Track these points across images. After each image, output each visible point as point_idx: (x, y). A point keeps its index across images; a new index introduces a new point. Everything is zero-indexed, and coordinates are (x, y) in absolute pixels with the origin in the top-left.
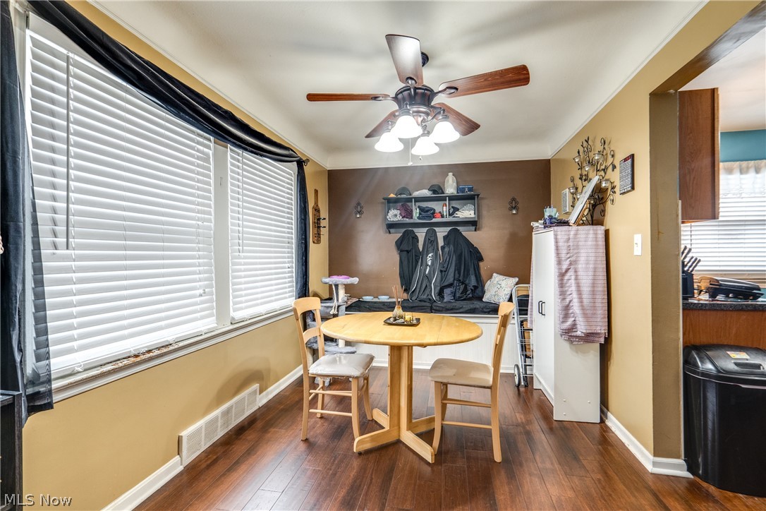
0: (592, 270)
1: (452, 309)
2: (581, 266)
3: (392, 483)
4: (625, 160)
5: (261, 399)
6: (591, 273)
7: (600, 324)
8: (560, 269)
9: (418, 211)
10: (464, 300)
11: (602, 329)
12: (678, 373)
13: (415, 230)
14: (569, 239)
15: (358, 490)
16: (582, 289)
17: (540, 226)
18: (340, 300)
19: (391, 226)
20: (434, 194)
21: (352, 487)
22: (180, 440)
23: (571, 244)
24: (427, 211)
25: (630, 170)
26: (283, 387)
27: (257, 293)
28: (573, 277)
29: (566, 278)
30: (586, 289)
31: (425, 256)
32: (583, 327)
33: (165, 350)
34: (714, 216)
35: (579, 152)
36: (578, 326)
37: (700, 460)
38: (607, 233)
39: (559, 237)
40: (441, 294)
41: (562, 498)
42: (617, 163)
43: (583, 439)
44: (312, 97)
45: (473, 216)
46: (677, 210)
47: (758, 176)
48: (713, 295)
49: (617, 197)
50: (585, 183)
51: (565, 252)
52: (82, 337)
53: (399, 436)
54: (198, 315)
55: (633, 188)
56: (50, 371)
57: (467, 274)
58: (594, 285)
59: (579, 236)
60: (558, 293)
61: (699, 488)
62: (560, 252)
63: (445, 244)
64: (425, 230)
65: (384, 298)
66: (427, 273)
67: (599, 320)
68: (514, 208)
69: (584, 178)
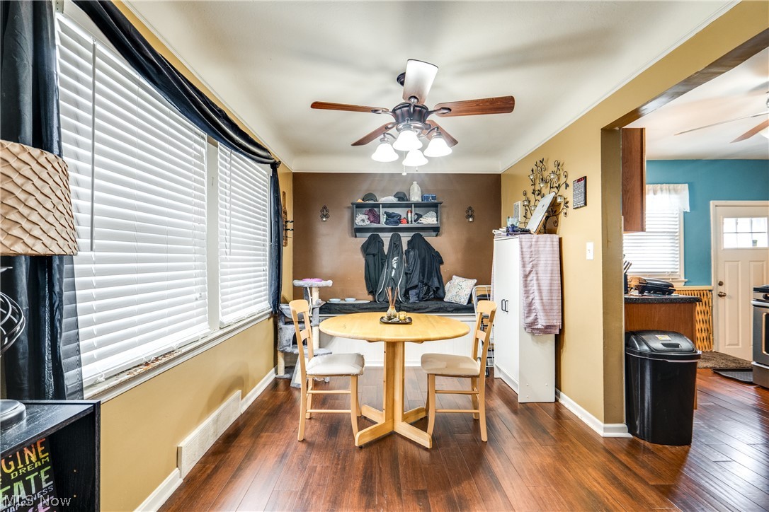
0: (549, 272)
1: (418, 309)
2: (541, 269)
3: (401, 469)
4: (579, 180)
5: (242, 406)
6: (549, 275)
7: (556, 317)
8: (524, 271)
9: (385, 216)
10: (426, 300)
11: (558, 323)
12: (621, 355)
13: (381, 234)
14: (531, 245)
15: (371, 479)
16: (542, 288)
17: (502, 233)
18: (314, 303)
19: (359, 230)
20: (399, 200)
21: (364, 477)
22: (178, 452)
23: (533, 249)
24: (393, 217)
25: (583, 190)
26: (259, 393)
27: (239, 297)
28: (535, 278)
29: (529, 279)
30: (545, 288)
31: (390, 259)
32: (543, 321)
33: (169, 356)
34: (643, 230)
35: (532, 171)
36: (539, 320)
37: (637, 423)
38: (560, 240)
39: (523, 243)
40: (406, 295)
41: (544, 464)
42: (570, 182)
43: (546, 416)
44: (316, 105)
45: (435, 222)
46: (621, 224)
48: (641, 292)
49: (570, 210)
50: (539, 197)
51: (528, 256)
52: (101, 345)
53: (393, 428)
54: (194, 320)
55: (585, 204)
56: (82, 380)
57: (430, 277)
58: (551, 285)
59: (539, 243)
60: (523, 292)
61: (638, 444)
62: (524, 256)
63: (409, 248)
64: (390, 234)
65: (350, 301)
66: (393, 275)
67: (555, 314)
68: (471, 216)
69: (537, 192)
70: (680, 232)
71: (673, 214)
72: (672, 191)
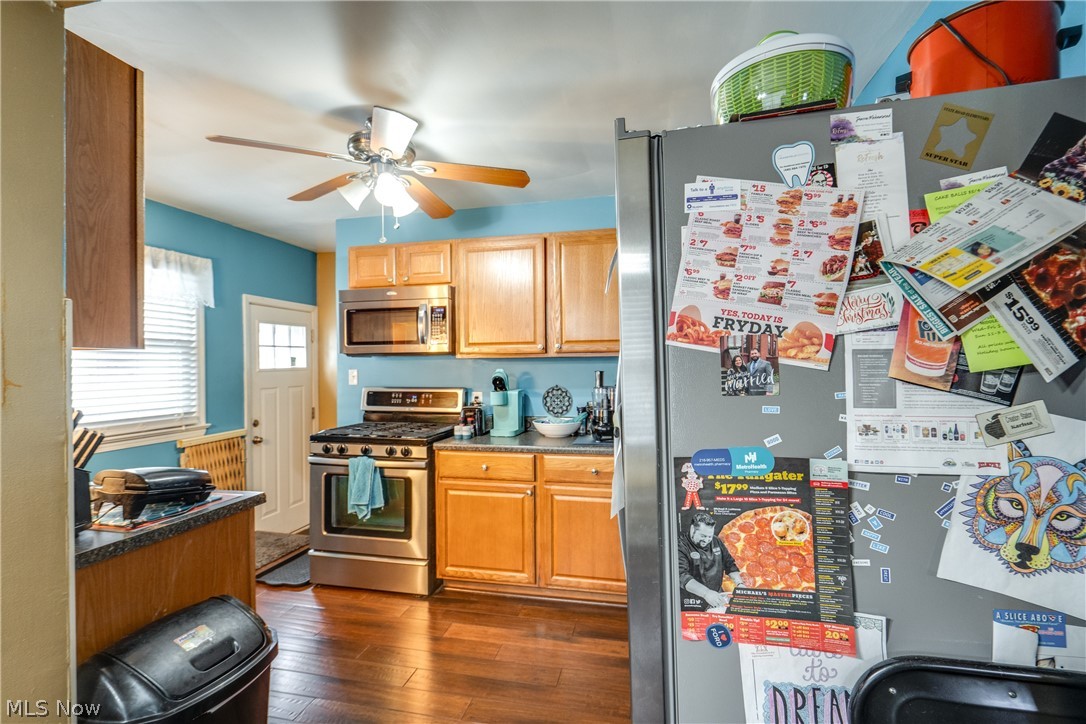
46: (62, 324)
47: (155, 270)
48: (132, 515)
70: (198, 341)
71: (187, 308)
72: (186, 267)
